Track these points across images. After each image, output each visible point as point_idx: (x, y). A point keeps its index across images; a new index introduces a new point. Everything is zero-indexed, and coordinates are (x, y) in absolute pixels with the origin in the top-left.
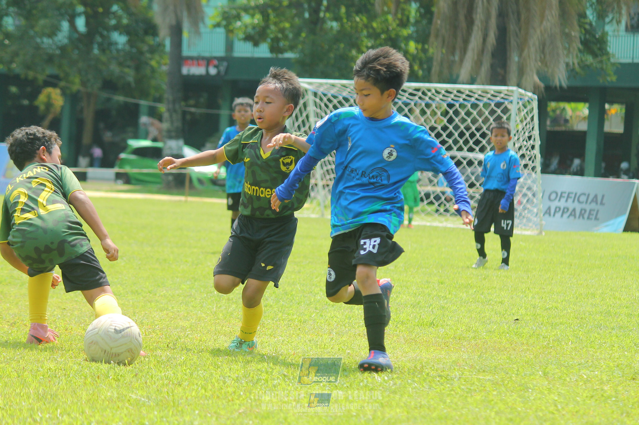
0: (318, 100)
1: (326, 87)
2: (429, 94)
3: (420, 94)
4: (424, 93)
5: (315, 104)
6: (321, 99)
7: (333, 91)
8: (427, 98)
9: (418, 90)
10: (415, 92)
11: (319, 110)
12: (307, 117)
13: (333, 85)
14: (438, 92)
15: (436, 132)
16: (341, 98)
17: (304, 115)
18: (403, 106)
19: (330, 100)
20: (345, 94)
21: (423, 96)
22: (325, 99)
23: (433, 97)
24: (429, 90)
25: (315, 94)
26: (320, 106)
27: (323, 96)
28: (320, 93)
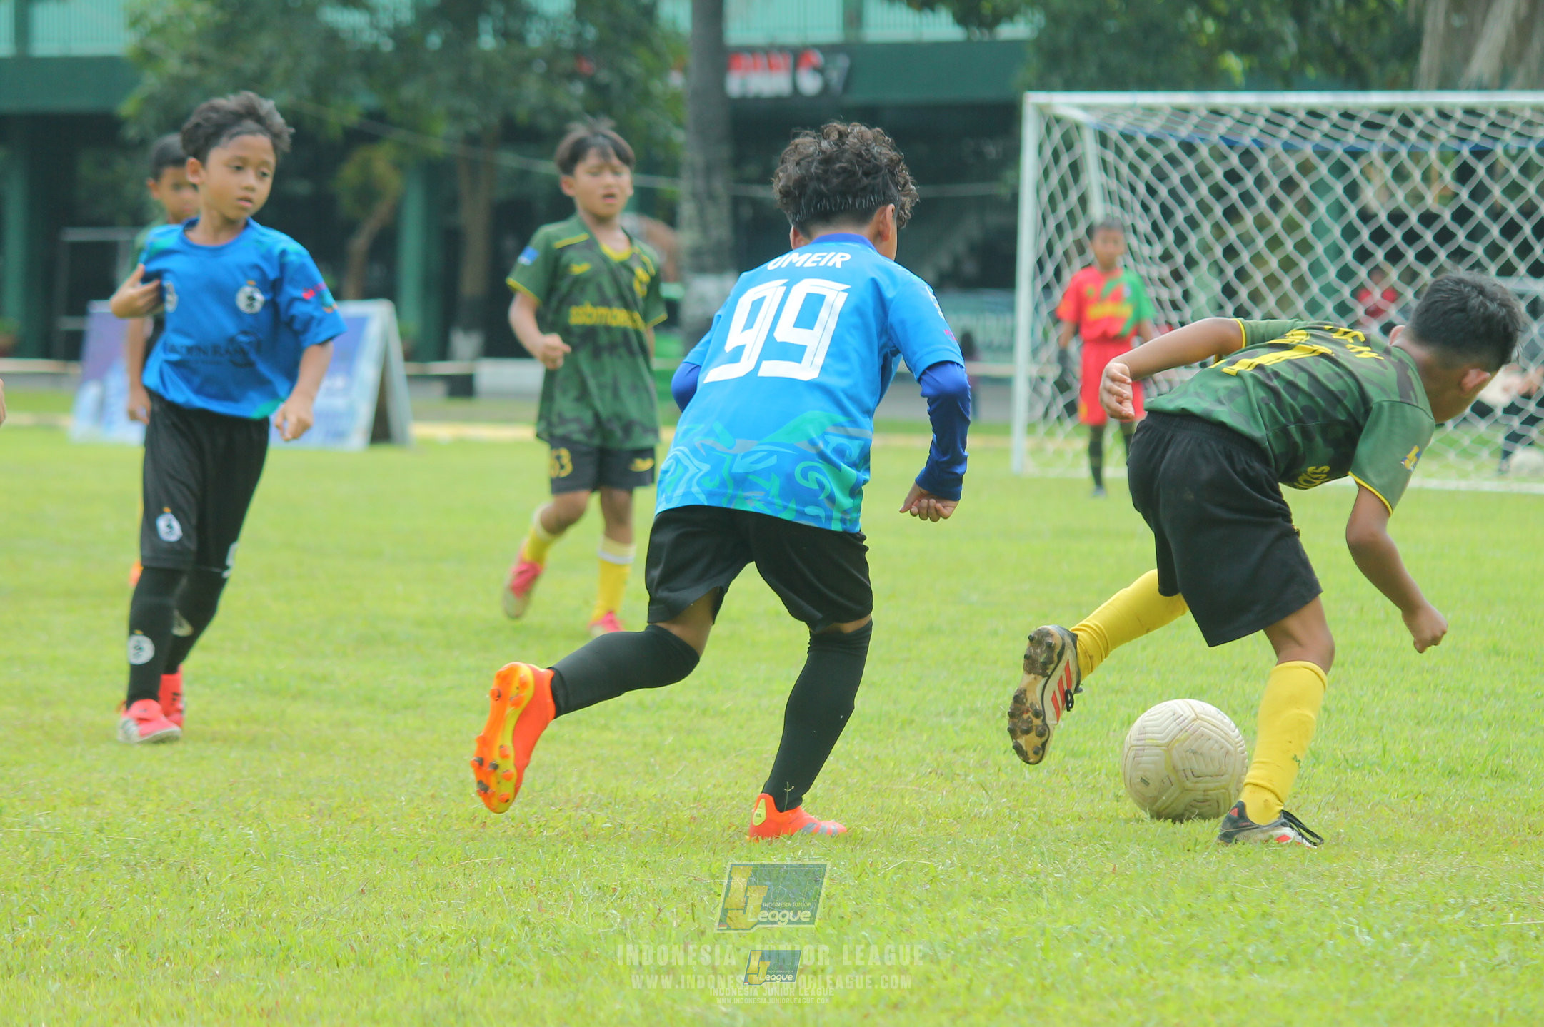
0: (1110, 156)
1: (1131, 116)
2: (1420, 123)
3: (1394, 122)
4: (1406, 122)
5: (1104, 164)
6: (1119, 153)
7: (1152, 127)
8: (1412, 135)
9: (1388, 112)
10: (1379, 119)
11: (1113, 185)
12: (1083, 200)
13: (1151, 111)
14: (1444, 115)
15: (1437, 227)
16: (1173, 146)
17: (1074, 196)
18: (1348, 160)
19: (1142, 155)
20: (1184, 132)
21: (1402, 130)
22: (1130, 152)
23: (1429, 130)
24: (1419, 112)
25: (1103, 140)
26: (1117, 171)
27: (1123, 143)
28: (1114, 136)
